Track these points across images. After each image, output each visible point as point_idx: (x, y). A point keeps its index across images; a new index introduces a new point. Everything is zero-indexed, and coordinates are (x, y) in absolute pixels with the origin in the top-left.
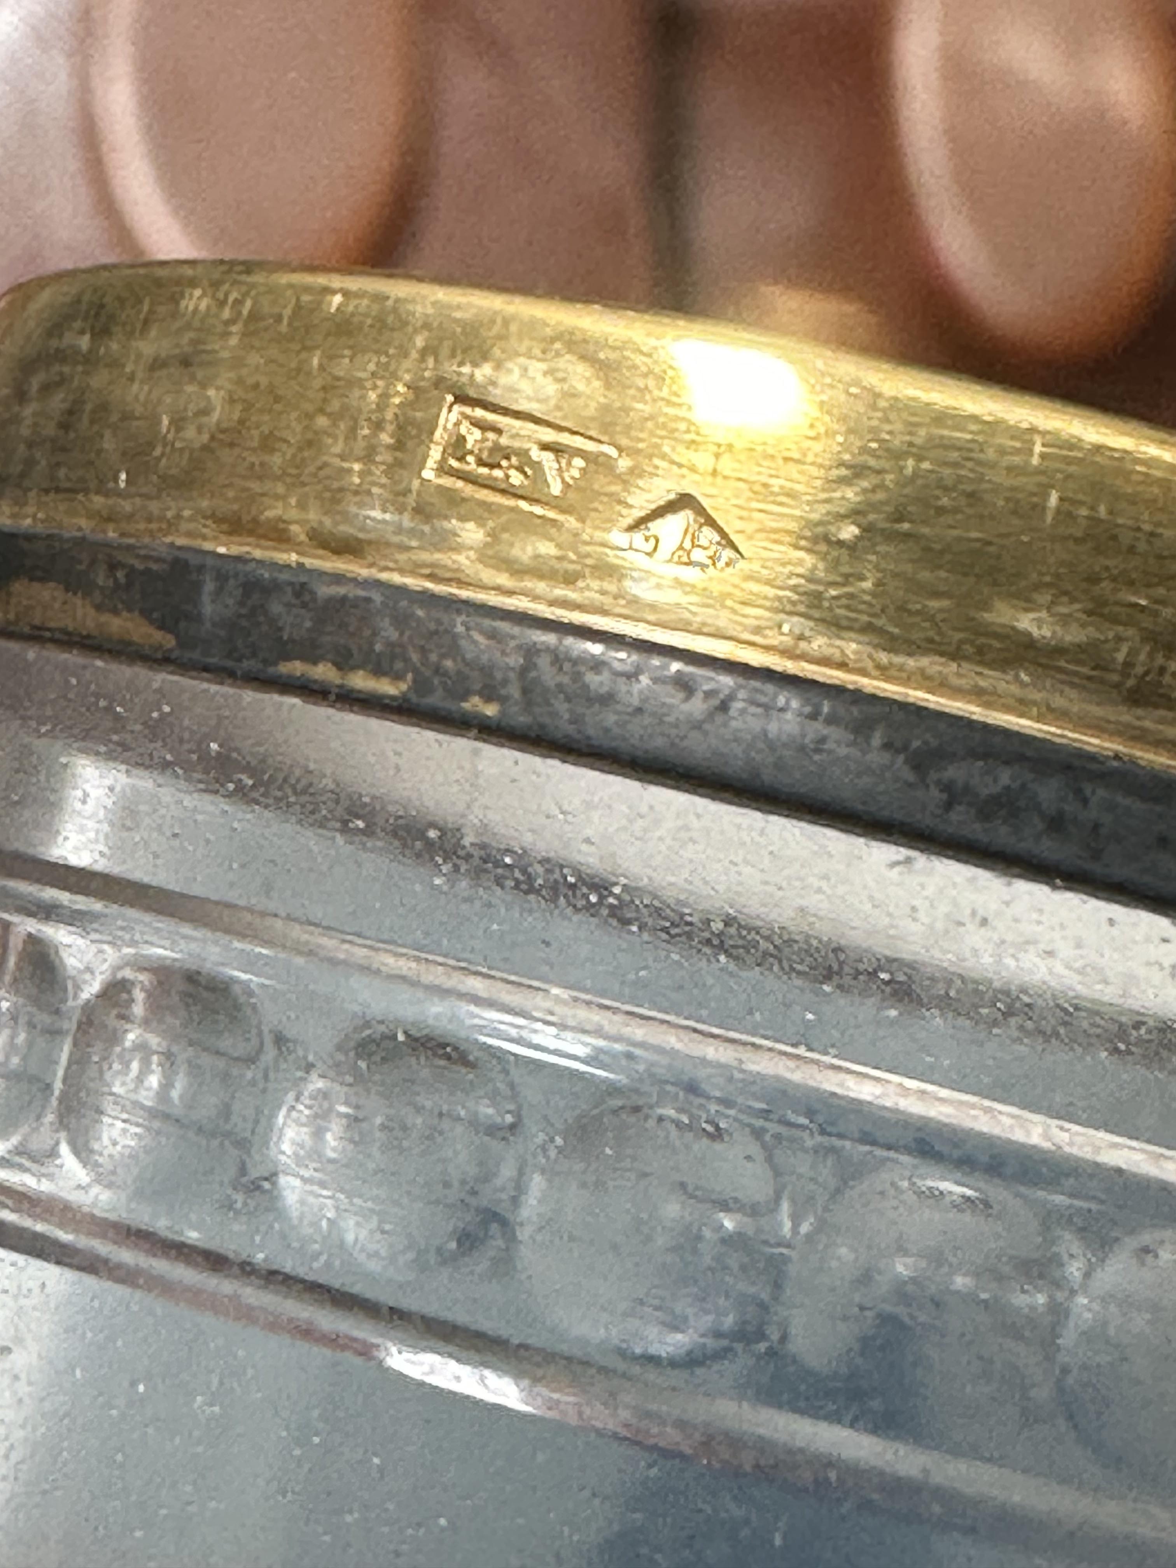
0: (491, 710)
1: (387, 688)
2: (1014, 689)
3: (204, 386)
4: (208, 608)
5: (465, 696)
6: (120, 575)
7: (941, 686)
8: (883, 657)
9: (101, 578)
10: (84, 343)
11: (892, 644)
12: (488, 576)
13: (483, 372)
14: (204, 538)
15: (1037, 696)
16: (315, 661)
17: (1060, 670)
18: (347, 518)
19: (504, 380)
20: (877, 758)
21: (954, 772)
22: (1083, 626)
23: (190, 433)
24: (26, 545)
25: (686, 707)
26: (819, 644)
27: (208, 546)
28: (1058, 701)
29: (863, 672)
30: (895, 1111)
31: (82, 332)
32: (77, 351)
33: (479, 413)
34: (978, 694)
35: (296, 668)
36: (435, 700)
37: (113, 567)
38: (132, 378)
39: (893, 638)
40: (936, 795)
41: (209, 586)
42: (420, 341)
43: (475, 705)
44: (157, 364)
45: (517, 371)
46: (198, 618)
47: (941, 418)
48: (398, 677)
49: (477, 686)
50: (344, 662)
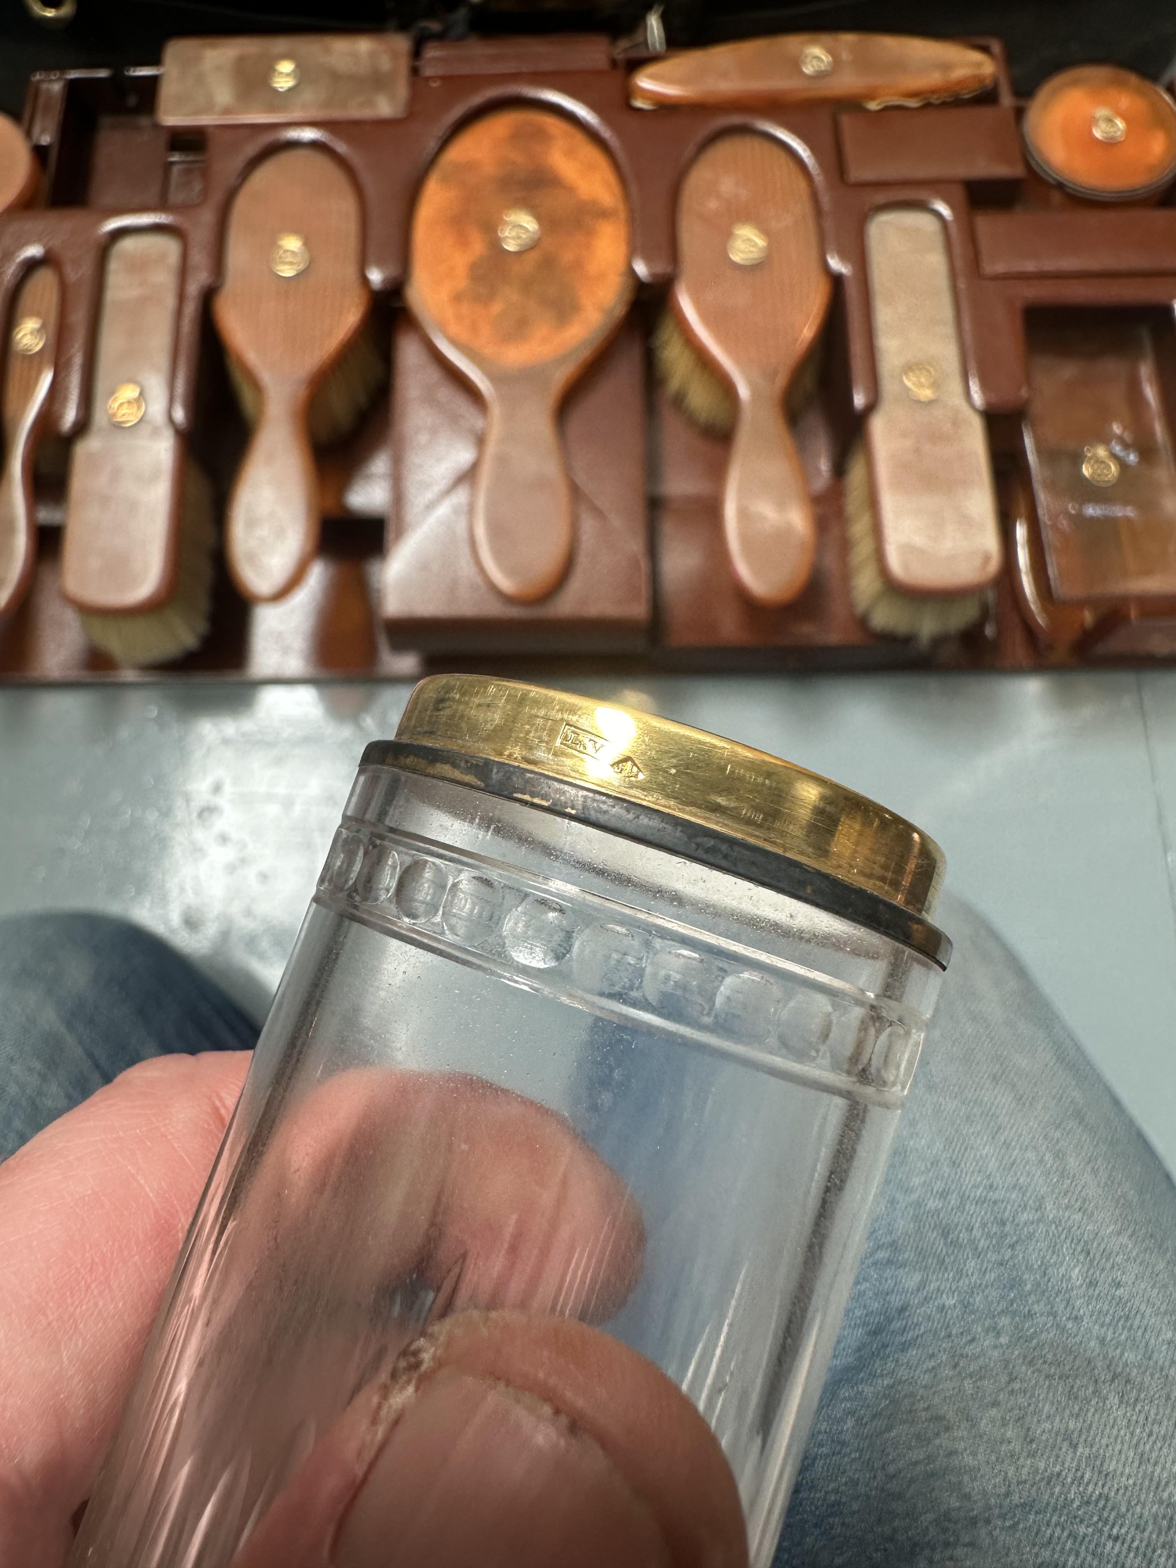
0: (573, 812)
1: (545, 803)
2: (715, 818)
3: (494, 713)
4: (494, 776)
5: (567, 808)
6: (469, 764)
7: (695, 815)
8: (681, 807)
9: (463, 764)
10: (457, 696)
11: (683, 803)
12: (573, 774)
13: (575, 718)
14: (491, 755)
15: (721, 820)
16: (525, 794)
17: (728, 814)
18: (533, 755)
19: (580, 720)
20: (678, 834)
21: (699, 840)
22: (735, 802)
23: (488, 726)
24: (440, 753)
25: (628, 816)
26: (663, 802)
27: (492, 758)
28: (726, 822)
29: (674, 810)
30: (677, 931)
31: (456, 693)
32: (454, 698)
33: (573, 728)
34: (705, 818)
35: (519, 796)
36: (558, 808)
37: (467, 762)
38: (472, 708)
39: (683, 801)
40: (693, 845)
41: (495, 770)
42: (557, 707)
43: (569, 810)
44: (479, 705)
45: (585, 719)
46: (491, 779)
47: (700, 742)
48: (548, 801)
49: (570, 805)
50: (533, 795)
